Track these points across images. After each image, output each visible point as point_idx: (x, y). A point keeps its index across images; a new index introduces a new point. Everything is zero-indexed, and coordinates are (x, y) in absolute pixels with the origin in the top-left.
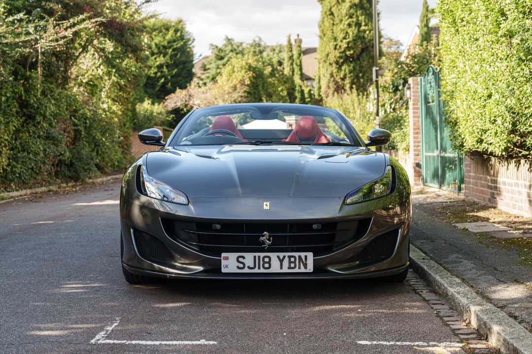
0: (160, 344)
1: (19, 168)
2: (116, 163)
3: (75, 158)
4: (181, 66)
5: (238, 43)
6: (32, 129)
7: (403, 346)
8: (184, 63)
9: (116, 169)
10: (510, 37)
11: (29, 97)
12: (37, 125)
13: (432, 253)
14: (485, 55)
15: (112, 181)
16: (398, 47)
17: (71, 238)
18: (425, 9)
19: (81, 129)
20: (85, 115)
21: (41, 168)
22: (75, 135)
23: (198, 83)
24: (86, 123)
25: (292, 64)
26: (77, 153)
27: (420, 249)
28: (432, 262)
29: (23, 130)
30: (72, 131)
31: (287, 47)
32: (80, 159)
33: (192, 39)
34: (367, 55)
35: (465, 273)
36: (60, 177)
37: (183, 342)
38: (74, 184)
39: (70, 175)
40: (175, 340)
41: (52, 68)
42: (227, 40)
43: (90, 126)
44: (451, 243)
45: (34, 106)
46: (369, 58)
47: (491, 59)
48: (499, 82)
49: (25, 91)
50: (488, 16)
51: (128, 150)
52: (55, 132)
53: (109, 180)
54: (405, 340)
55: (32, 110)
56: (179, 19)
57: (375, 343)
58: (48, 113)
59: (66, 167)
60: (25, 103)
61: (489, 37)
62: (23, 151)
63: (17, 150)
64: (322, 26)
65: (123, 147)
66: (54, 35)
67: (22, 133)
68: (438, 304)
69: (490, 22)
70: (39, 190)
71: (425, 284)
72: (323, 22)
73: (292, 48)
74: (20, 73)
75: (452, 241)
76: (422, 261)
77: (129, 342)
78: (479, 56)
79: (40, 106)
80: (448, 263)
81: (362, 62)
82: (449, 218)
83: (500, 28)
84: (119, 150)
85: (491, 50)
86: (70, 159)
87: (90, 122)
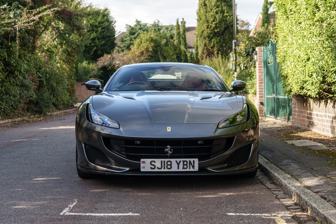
0: (104, 215)
1: (4, 105)
2: (66, 102)
3: (39, 99)
4: (107, 39)
5: (144, 24)
6: (12, 80)
7: (255, 216)
8: (109, 37)
9: (65, 106)
10: (322, 22)
11: (11, 59)
12: (15, 77)
13: (272, 159)
14: (305, 33)
15: (63, 114)
16: (248, 27)
17: (41, 150)
18: (266, 2)
19: (43, 80)
20: (46, 71)
21: (17, 105)
22: (40, 84)
23: (118, 50)
24: (47, 76)
25: (179, 38)
26: (40, 96)
27: (264, 157)
28: (272, 165)
29: (6, 80)
30: (37, 82)
31: (176, 27)
32: (42, 100)
33: (114, 21)
34: (228, 32)
35: (293, 172)
36: (30, 111)
37: (118, 214)
38: (39, 115)
39: (36, 110)
40: (113, 213)
41: (25, 40)
42: (137, 22)
43: (49, 78)
44: (284, 153)
45: (14, 65)
46: (230, 34)
47: (309, 36)
48: (314, 50)
49: (8, 55)
50: (307, 8)
51: (73, 94)
52: (27, 82)
53: (61, 113)
54: (256, 213)
55: (13, 68)
56: (106, 8)
57: (238, 214)
58: (22, 70)
59: (33, 104)
60: (8, 63)
61: (308, 22)
62: (7, 94)
63: (3, 94)
64: (199, 13)
65: (70, 92)
66: (27, 19)
67: (6, 82)
68: (277, 191)
69: (309, 12)
70: (17, 120)
71: (268, 178)
72: (200, 10)
73: (179, 27)
74: (5, 44)
75: (284, 152)
76: (266, 164)
77: (85, 214)
78: (302, 34)
79: (17, 65)
80: (282, 165)
81: (225, 36)
82: (282, 137)
83: (315, 16)
84: (68, 93)
85: (309, 30)
86: (36, 100)
87: (49, 75)
